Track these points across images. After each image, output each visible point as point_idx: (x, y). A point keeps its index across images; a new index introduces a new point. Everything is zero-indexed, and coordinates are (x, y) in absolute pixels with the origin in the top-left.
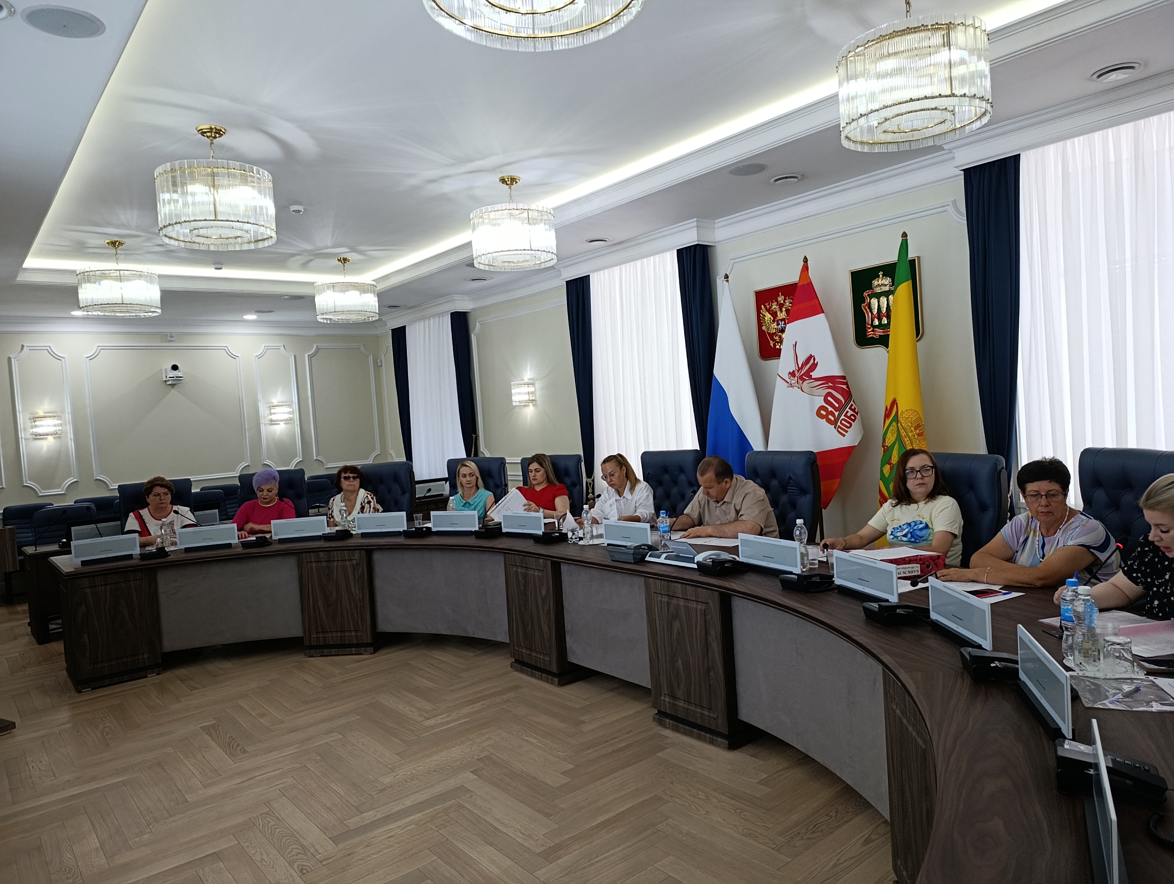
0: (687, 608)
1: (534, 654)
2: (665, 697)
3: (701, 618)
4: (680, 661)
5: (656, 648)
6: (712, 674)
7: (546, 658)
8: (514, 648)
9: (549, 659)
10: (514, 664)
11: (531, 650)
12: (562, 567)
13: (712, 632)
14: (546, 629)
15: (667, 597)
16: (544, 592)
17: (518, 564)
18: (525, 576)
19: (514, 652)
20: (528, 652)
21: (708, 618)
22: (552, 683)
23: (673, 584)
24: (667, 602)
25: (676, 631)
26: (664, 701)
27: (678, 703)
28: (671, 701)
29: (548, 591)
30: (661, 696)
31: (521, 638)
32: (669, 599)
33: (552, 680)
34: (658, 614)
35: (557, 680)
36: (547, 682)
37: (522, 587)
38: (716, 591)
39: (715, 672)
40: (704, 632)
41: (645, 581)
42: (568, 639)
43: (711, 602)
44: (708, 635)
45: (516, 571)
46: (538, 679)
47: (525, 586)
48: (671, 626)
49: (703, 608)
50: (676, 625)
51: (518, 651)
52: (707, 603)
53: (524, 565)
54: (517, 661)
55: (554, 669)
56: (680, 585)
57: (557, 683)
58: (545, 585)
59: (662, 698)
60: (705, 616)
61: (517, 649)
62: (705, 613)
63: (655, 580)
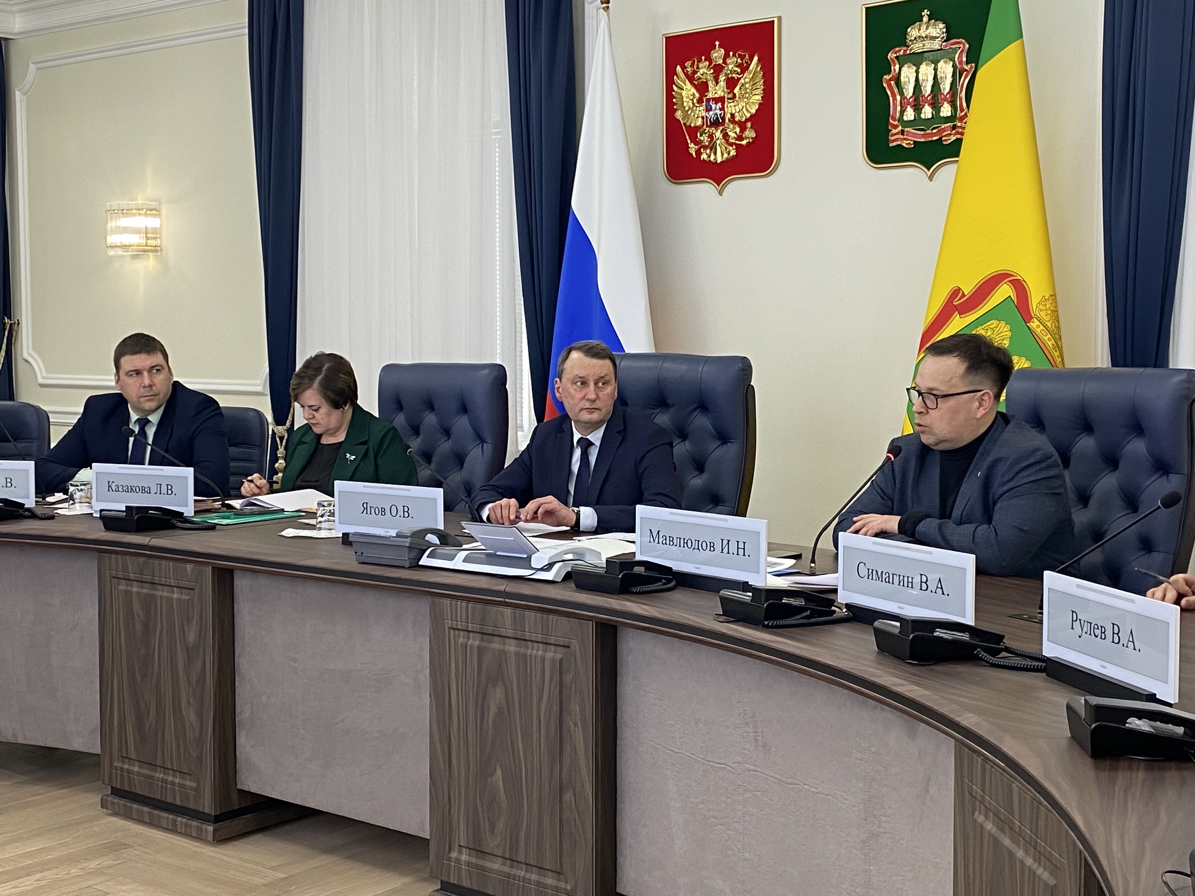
0: (523, 659)
1: (159, 775)
2: (460, 852)
3: (551, 679)
4: (499, 773)
5: (446, 751)
6: (568, 796)
7: (188, 783)
8: (111, 763)
9: (194, 785)
10: (110, 799)
11: (153, 765)
12: (236, 582)
13: (575, 707)
14: (191, 717)
15: (478, 636)
16: (192, 637)
17: (132, 577)
18: (148, 602)
19: (111, 773)
20: (144, 771)
21: (568, 677)
22: (199, 838)
23: (495, 609)
24: (479, 648)
25: (493, 709)
26: (458, 860)
27: (488, 864)
28: (474, 860)
29: (201, 633)
30: (450, 852)
31: (131, 739)
32: (482, 640)
33: (199, 829)
34: (456, 675)
35: (211, 828)
36: (187, 835)
37: (139, 627)
38: (590, 619)
39: (574, 792)
40: (556, 707)
41: (433, 602)
42: (242, 739)
43: (576, 645)
44: (565, 713)
45: (126, 591)
46: (166, 830)
47: (146, 625)
48: (484, 698)
49: (559, 656)
50: (497, 694)
51: (122, 768)
52: (569, 647)
53: (149, 578)
54: (116, 792)
55: (207, 806)
56: (508, 611)
57: (210, 837)
58: (194, 622)
59: (454, 855)
60: (561, 673)
61: (119, 765)
62: (561, 667)
63: (454, 602)
